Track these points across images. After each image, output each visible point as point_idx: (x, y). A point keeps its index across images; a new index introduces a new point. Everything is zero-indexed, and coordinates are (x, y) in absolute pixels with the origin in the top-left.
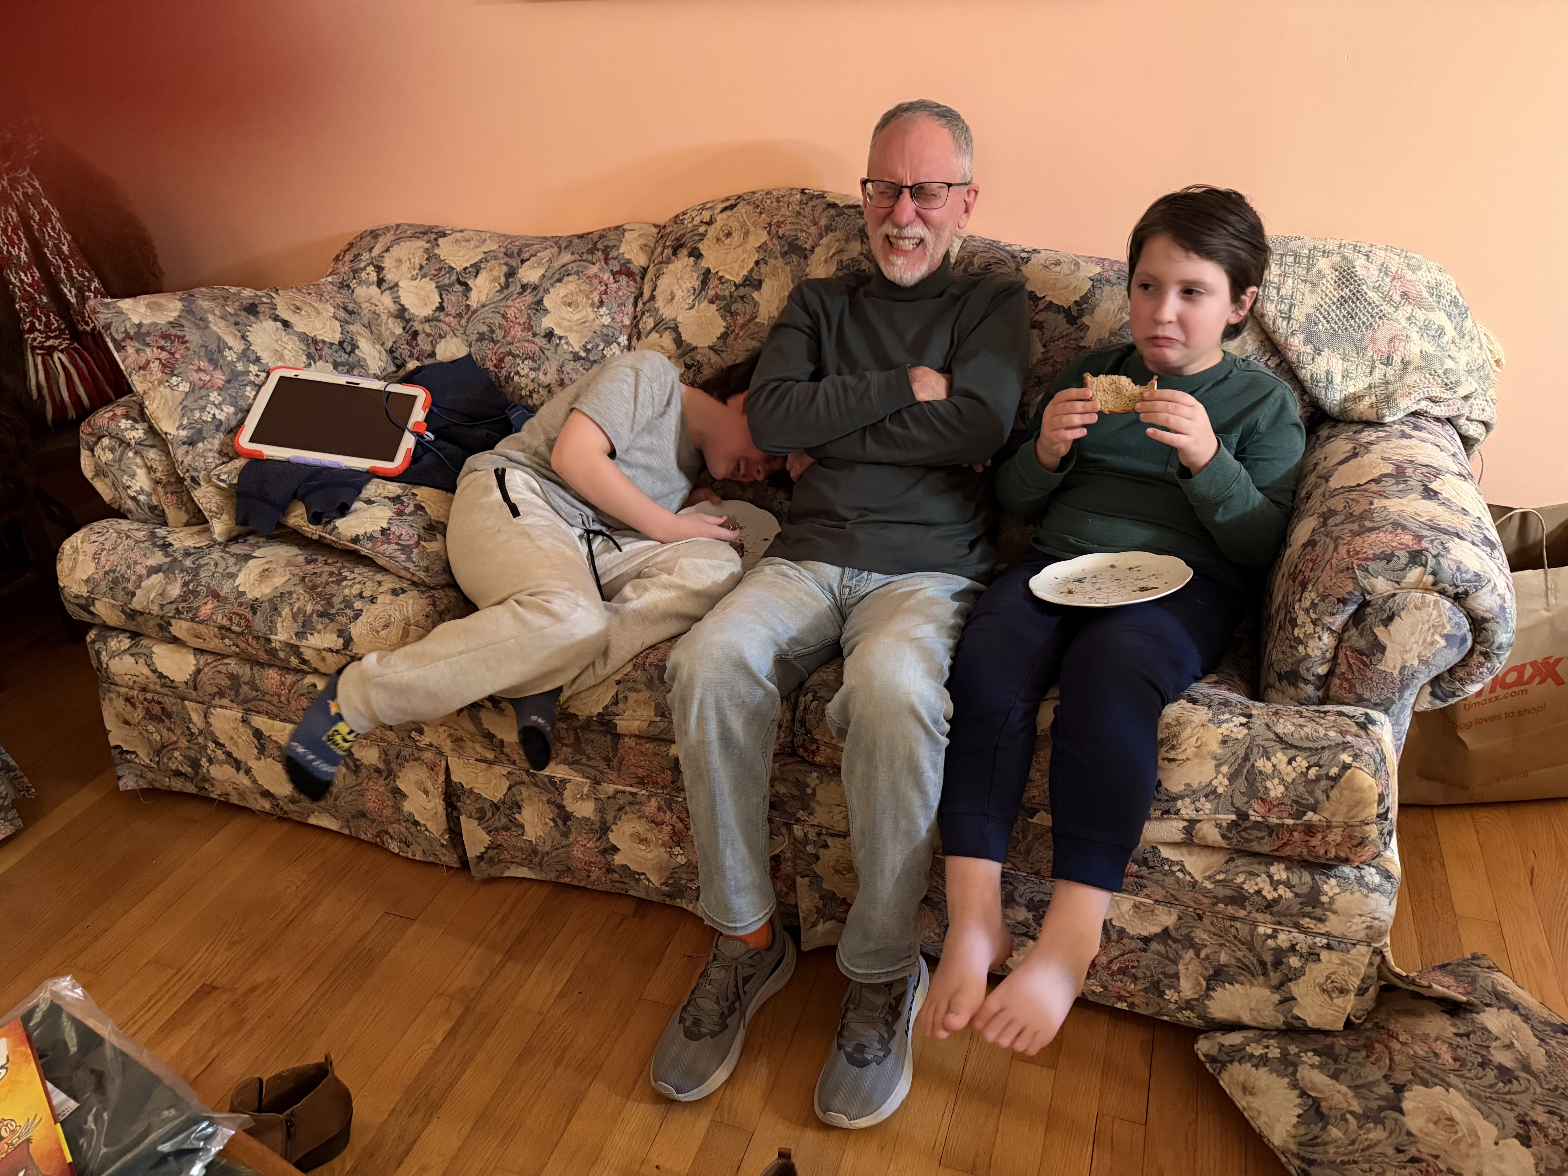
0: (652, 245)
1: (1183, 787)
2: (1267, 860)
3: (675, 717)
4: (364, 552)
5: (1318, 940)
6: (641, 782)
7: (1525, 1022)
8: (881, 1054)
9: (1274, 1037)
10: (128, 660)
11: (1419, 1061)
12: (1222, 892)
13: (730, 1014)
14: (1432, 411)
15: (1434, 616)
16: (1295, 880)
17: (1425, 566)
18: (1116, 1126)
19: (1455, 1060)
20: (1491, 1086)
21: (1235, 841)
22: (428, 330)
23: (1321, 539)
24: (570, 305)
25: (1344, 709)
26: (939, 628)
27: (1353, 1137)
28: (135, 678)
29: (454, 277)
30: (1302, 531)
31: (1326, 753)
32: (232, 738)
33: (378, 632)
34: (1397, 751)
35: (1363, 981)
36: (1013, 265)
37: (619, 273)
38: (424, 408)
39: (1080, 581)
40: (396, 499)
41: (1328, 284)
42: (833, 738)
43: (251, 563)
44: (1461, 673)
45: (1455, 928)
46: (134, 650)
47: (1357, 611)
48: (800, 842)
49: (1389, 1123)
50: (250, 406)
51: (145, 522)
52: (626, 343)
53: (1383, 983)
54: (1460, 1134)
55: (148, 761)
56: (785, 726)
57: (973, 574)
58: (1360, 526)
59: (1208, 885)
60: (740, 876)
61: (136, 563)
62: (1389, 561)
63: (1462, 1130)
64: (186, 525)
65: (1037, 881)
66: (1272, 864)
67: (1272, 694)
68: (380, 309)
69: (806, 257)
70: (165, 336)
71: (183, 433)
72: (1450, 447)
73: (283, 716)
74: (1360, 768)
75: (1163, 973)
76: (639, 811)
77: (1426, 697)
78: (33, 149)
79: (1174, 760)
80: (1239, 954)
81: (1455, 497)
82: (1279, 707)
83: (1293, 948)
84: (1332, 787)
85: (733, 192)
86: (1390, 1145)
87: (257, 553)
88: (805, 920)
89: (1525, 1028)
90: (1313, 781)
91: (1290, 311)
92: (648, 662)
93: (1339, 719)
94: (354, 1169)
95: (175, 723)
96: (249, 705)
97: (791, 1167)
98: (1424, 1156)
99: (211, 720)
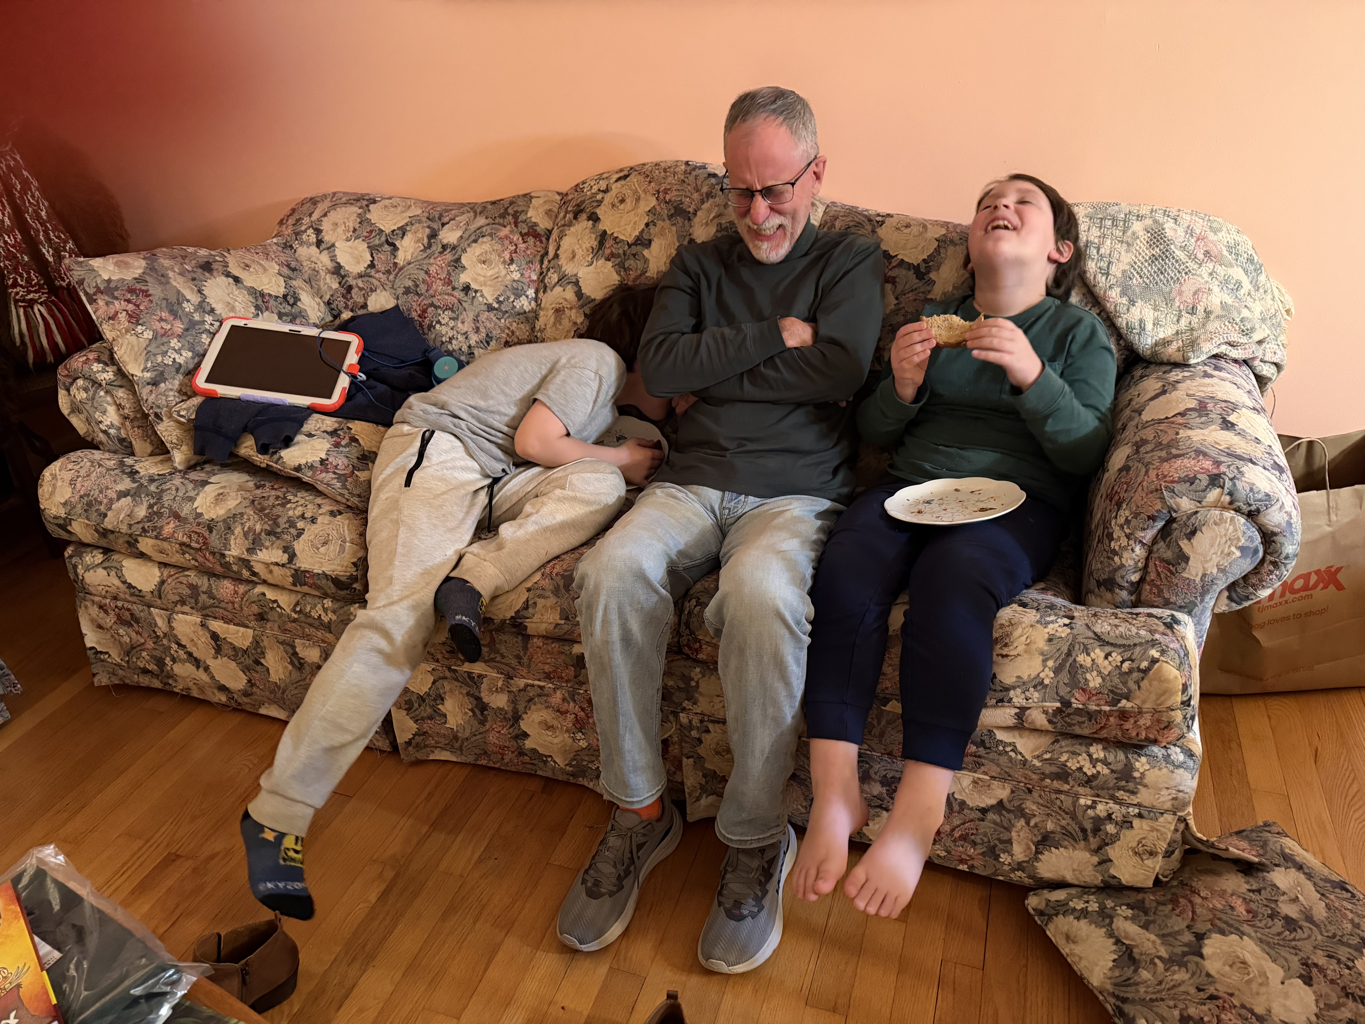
0: (556, 210)
1: (1014, 679)
2: (1087, 741)
4: (306, 479)
5: (1131, 809)
6: (548, 677)
7: (1309, 879)
8: (756, 910)
9: (1093, 894)
10: (101, 572)
11: (1217, 913)
12: (1048, 769)
14: (1230, 354)
15: (1230, 531)
16: (1111, 758)
17: (1223, 487)
18: (957, 970)
19: (1248, 911)
20: (1279, 934)
21: (1059, 725)
22: (361, 285)
23: (1135, 465)
24: (484, 262)
25: (1154, 611)
26: (803, 543)
27: (1160, 978)
28: (107, 588)
29: (383, 239)
30: (1118, 458)
31: (1138, 649)
32: (192, 640)
33: (318, 549)
34: (1199, 647)
35: (1169, 845)
36: (869, 228)
37: (527, 234)
38: (357, 352)
39: (928, 502)
40: (333, 433)
41: (1141, 245)
43: (208, 488)
44: (1254, 580)
45: (1250, 800)
46: (106, 564)
47: (1164, 526)
48: (685, 728)
49: (1191, 966)
50: (206, 351)
51: (115, 452)
52: (534, 295)
53: (1187, 847)
54: (1251, 976)
55: (119, 661)
57: (834, 496)
58: (1168, 453)
59: (1037, 763)
60: (637, 757)
61: (107, 488)
62: (1192, 484)
63: (1254, 971)
64: (150, 455)
65: (889, 760)
66: (1092, 745)
67: (1092, 598)
68: (319, 266)
69: (689, 219)
70: (131, 291)
71: (148, 375)
72: (1246, 385)
73: (236, 621)
74: (1167, 662)
75: (999, 839)
76: (546, 701)
77: (1224, 600)
78: (14, 127)
79: (1007, 656)
80: (1064, 823)
81: (1249, 428)
82: (1097, 610)
83: (1109, 816)
84: (1143, 679)
85: (627, 162)
86: (1192, 985)
87: (212, 480)
88: (690, 795)
89: (1309, 886)
90: (1126, 673)
91: (1108, 268)
92: (555, 571)
93: (1149, 619)
94: (301, 1011)
95: (142, 627)
96: (207, 612)
97: (678, 1007)
98: (1221, 994)
99: (174, 625)
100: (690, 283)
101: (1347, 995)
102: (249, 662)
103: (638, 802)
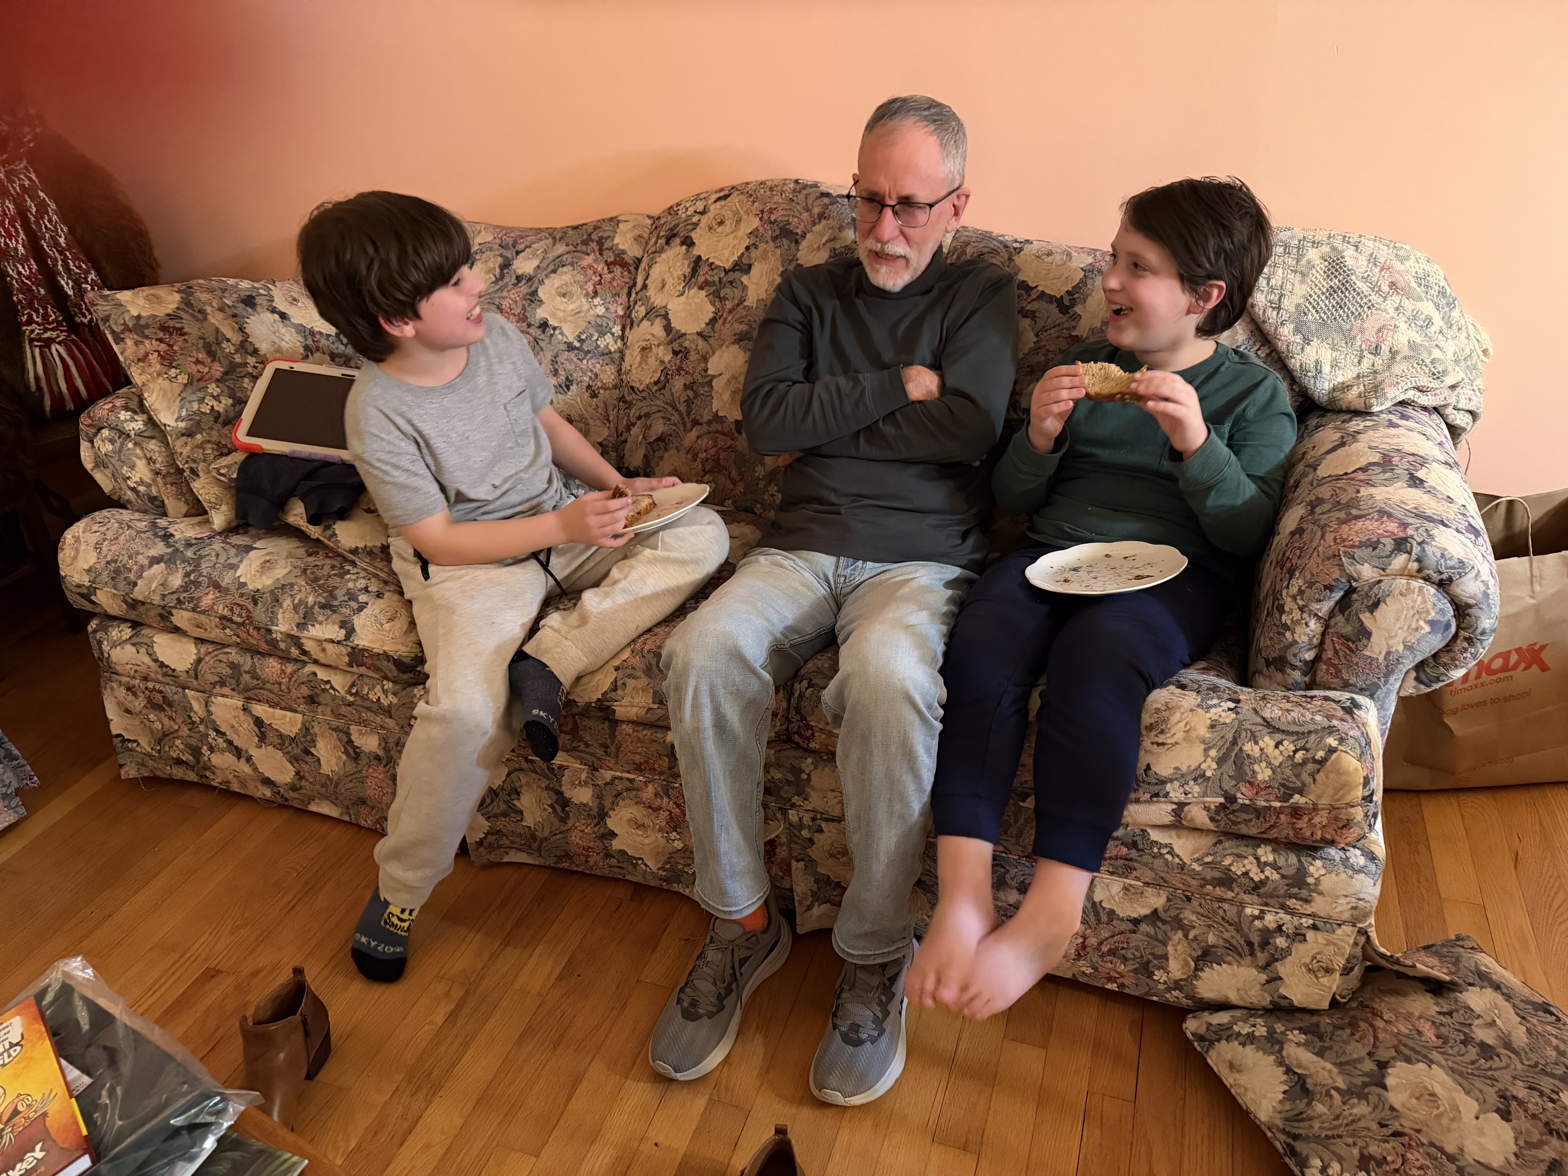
0: (646, 236)
1: (1172, 771)
2: (1254, 842)
3: (670, 705)
5: (1304, 920)
6: (638, 768)
7: (1507, 1001)
9: (1260, 1016)
10: (129, 649)
11: (1403, 1038)
12: (1210, 874)
13: (727, 995)
14: (1419, 401)
15: (1418, 602)
16: (1281, 862)
17: (1410, 553)
18: (1105, 1103)
19: (1438, 1037)
20: (1473, 1063)
21: (1223, 823)
23: (1309, 527)
24: (564, 295)
25: (1331, 694)
26: (932, 615)
27: (1337, 1112)
28: (136, 668)
30: (1291, 519)
31: (1313, 737)
32: (233, 727)
33: (382, 625)
34: (1382, 735)
35: (1348, 961)
36: (1006, 255)
37: (614, 263)
39: (1075, 570)
41: (1318, 275)
42: (828, 724)
43: (252, 554)
44: (1445, 659)
45: (1440, 910)
46: (136, 640)
47: (1343, 597)
48: (794, 827)
49: (1373, 1099)
50: (248, 397)
51: (145, 512)
52: (620, 333)
53: (1369, 963)
54: (1442, 1109)
55: (149, 750)
56: (781, 714)
57: (964, 562)
58: (1347, 514)
59: (1196, 867)
60: (735, 860)
61: (138, 553)
62: (1374, 549)
63: (1444, 1104)
64: (185, 516)
65: (1027, 864)
66: (1259, 846)
67: (1260, 680)
69: (797, 242)
70: (164, 328)
71: (182, 425)
72: (1437, 436)
73: (283, 704)
74: (1345, 752)
75: (1152, 954)
76: (636, 796)
77: (1411, 682)
78: (29, 142)
79: (1163, 744)
80: (1227, 935)
81: (1441, 485)
82: (1267, 692)
83: (1279, 928)
84: (1319, 771)
85: (728, 181)
86: (1373, 1120)
87: (257, 545)
88: (800, 904)
89: (1507, 1007)
90: (1299, 764)
91: (1280, 300)
92: (647, 647)
93: (1325, 703)
94: (358, 1147)
95: (176, 712)
96: (250, 694)
97: (788, 1143)
98: (1407, 1131)
99: (212, 709)
100: (801, 317)
101: (1551, 1132)
102: (298, 751)
103: (736, 912)
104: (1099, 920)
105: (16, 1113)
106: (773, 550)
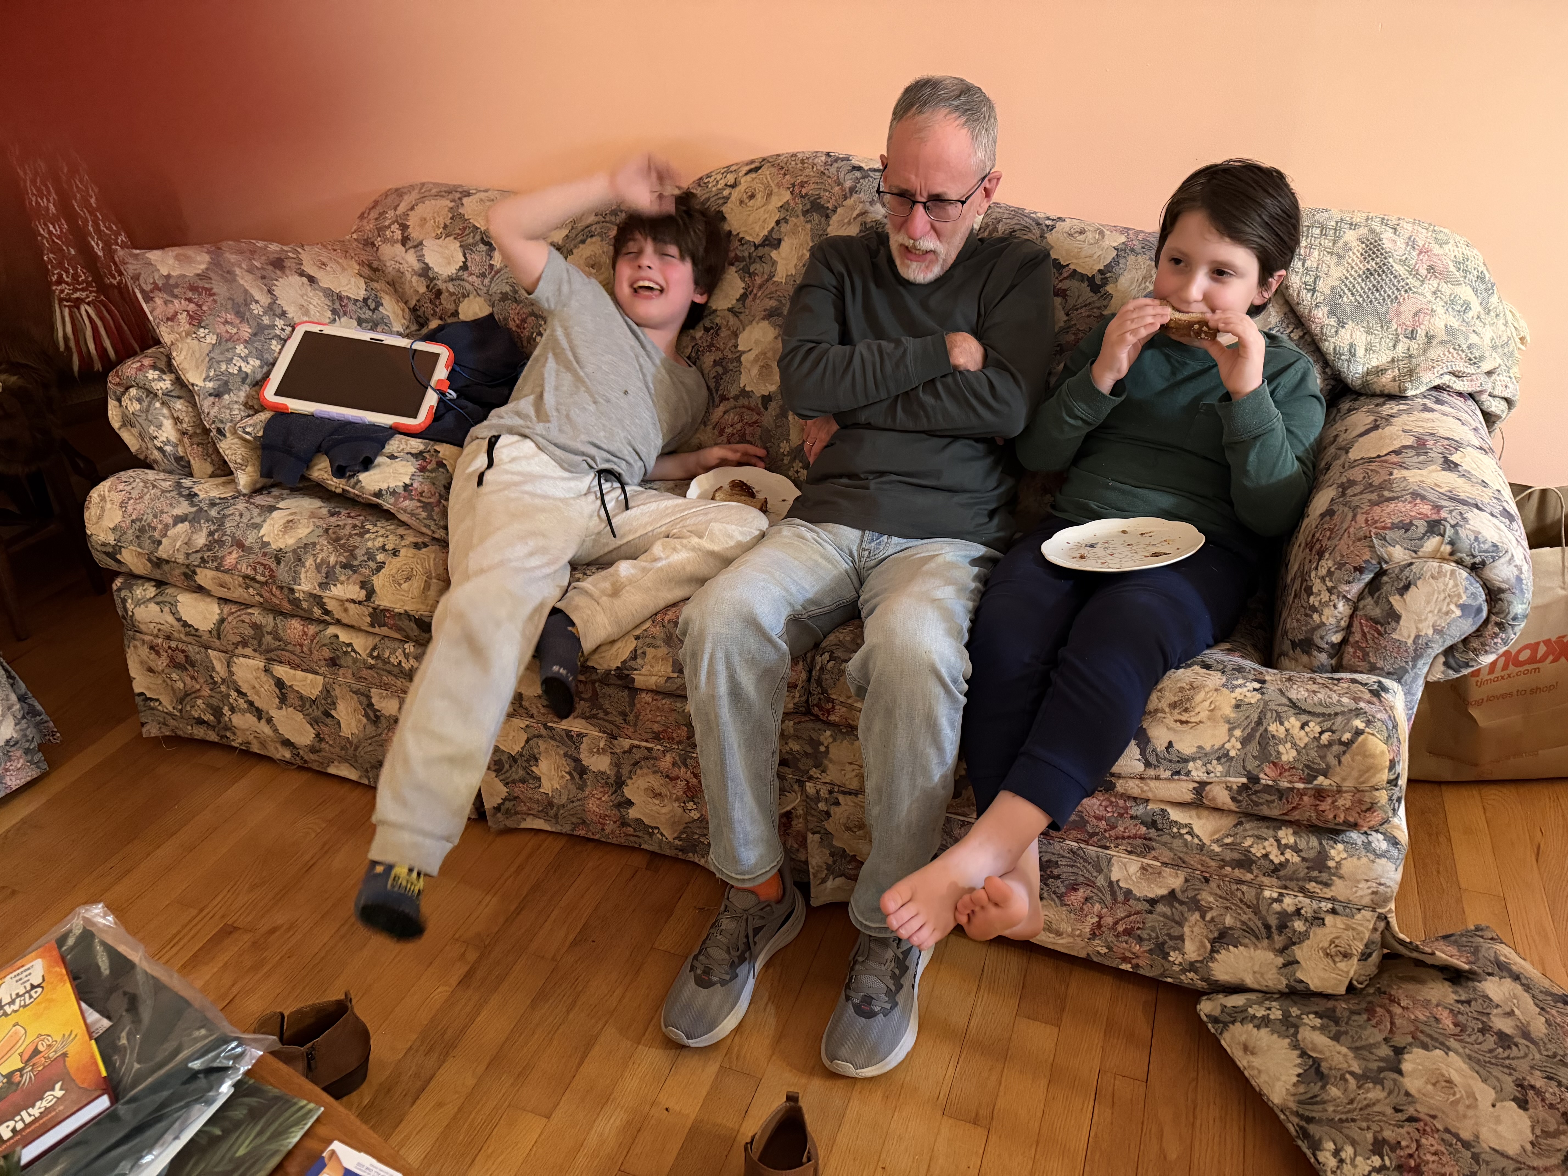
1: (1195, 750)
2: (1276, 824)
4: (387, 506)
5: (1323, 904)
6: (657, 737)
7: (1526, 991)
8: (888, 1006)
9: (1275, 1000)
10: (153, 607)
11: (1420, 1025)
12: (1229, 855)
14: (1454, 386)
15: (1450, 586)
16: (1302, 844)
17: (1443, 536)
18: (1117, 1082)
19: (1456, 1025)
20: (1491, 1051)
21: (1244, 804)
22: (452, 289)
23: (1339, 509)
24: (593, 266)
25: (1358, 676)
27: (1352, 1096)
28: (159, 626)
29: (478, 237)
30: (1321, 501)
31: (1340, 719)
32: (254, 688)
33: (400, 585)
34: (1409, 720)
35: (1366, 946)
36: (1037, 232)
38: (447, 366)
39: (1092, 546)
40: (418, 456)
41: (1354, 257)
43: (275, 514)
44: (1475, 644)
45: (1459, 900)
46: (159, 599)
47: (1373, 579)
48: (811, 799)
49: (1388, 1084)
50: (275, 360)
51: (171, 472)
53: (1386, 951)
54: (1458, 1096)
55: (171, 709)
56: (800, 685)
58: (1379, 496)
59: (1216, 848)
61: (162, 512)
62: (1407, 530)
63: (1460, 1092)
64: (210, 477)
66: (1280, 829)
67: (1285, 661)
68: (404, 267)
69: (827, 217)
70: (193, 288)
71: (210, 385)
72: (1472, 422)
73: (305, 666)
74: (1373, 734)
75: (1168, 935)
76: (653, 765)
77: (1440, 667)
79: (1187, 722)
80: (1244, 917)
81: (1475, 470)
82: (1292, 673)
83: (1298, 912)
84: (1344, 752)
85: (758, 155)
86: (1388, 1105)
87: (281, 505)
88: (815, 876)
89: (1527, 998)
90: (1325, 746)
91: (1315, 282)
92: (667, 618)
93: (1352, 686)
94: (371, 1104)
95: (198, 672)
96: (272, 655)
97: (800, 1110)
98: (1422, 1116)
99: (234, 669)
102: (318, 713)
104: (1115, 899)
105: (36, 1052)
106: (798, 521)
